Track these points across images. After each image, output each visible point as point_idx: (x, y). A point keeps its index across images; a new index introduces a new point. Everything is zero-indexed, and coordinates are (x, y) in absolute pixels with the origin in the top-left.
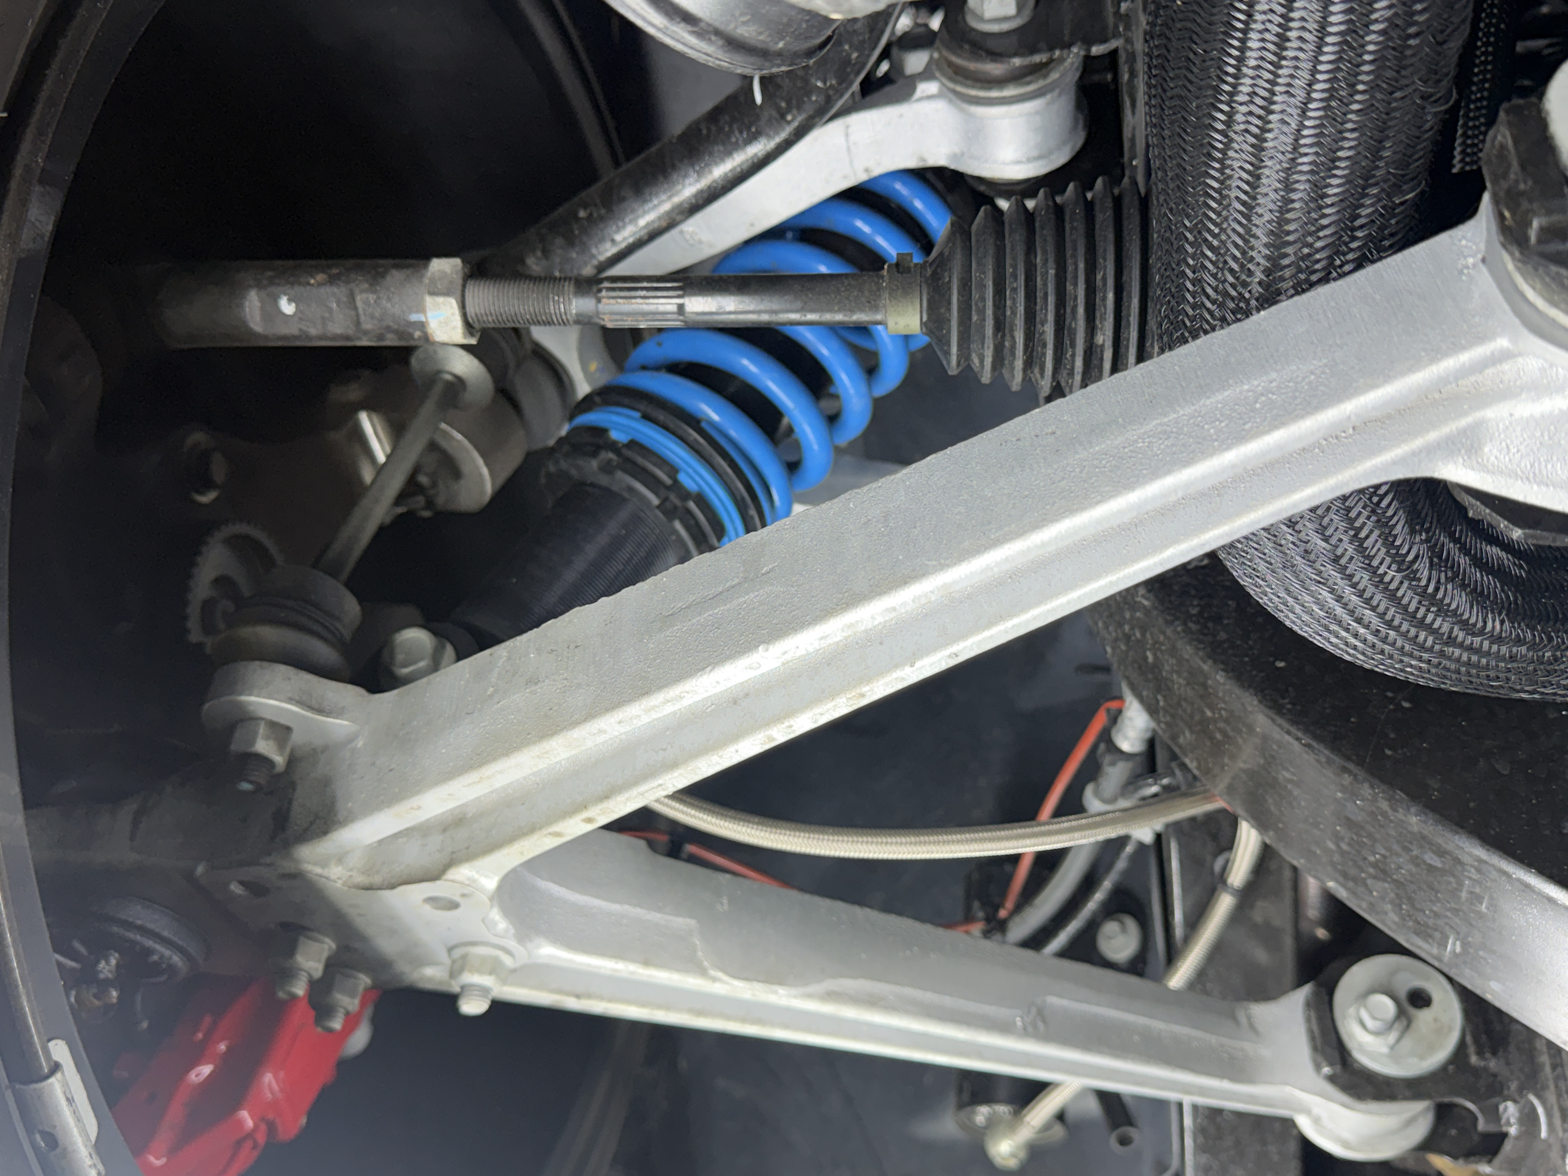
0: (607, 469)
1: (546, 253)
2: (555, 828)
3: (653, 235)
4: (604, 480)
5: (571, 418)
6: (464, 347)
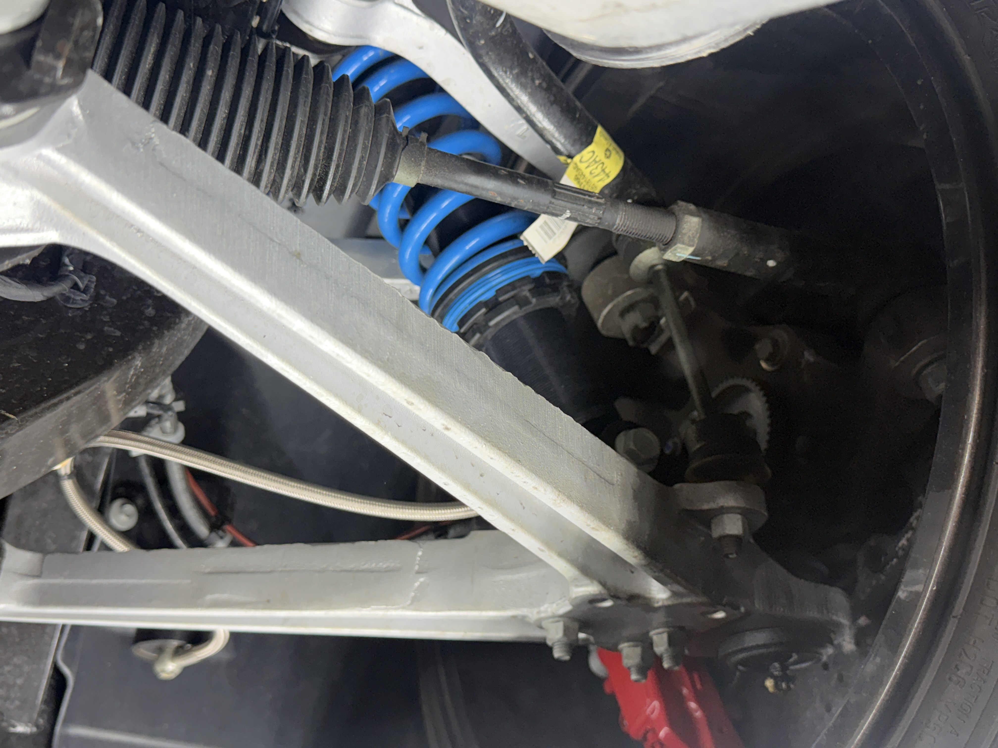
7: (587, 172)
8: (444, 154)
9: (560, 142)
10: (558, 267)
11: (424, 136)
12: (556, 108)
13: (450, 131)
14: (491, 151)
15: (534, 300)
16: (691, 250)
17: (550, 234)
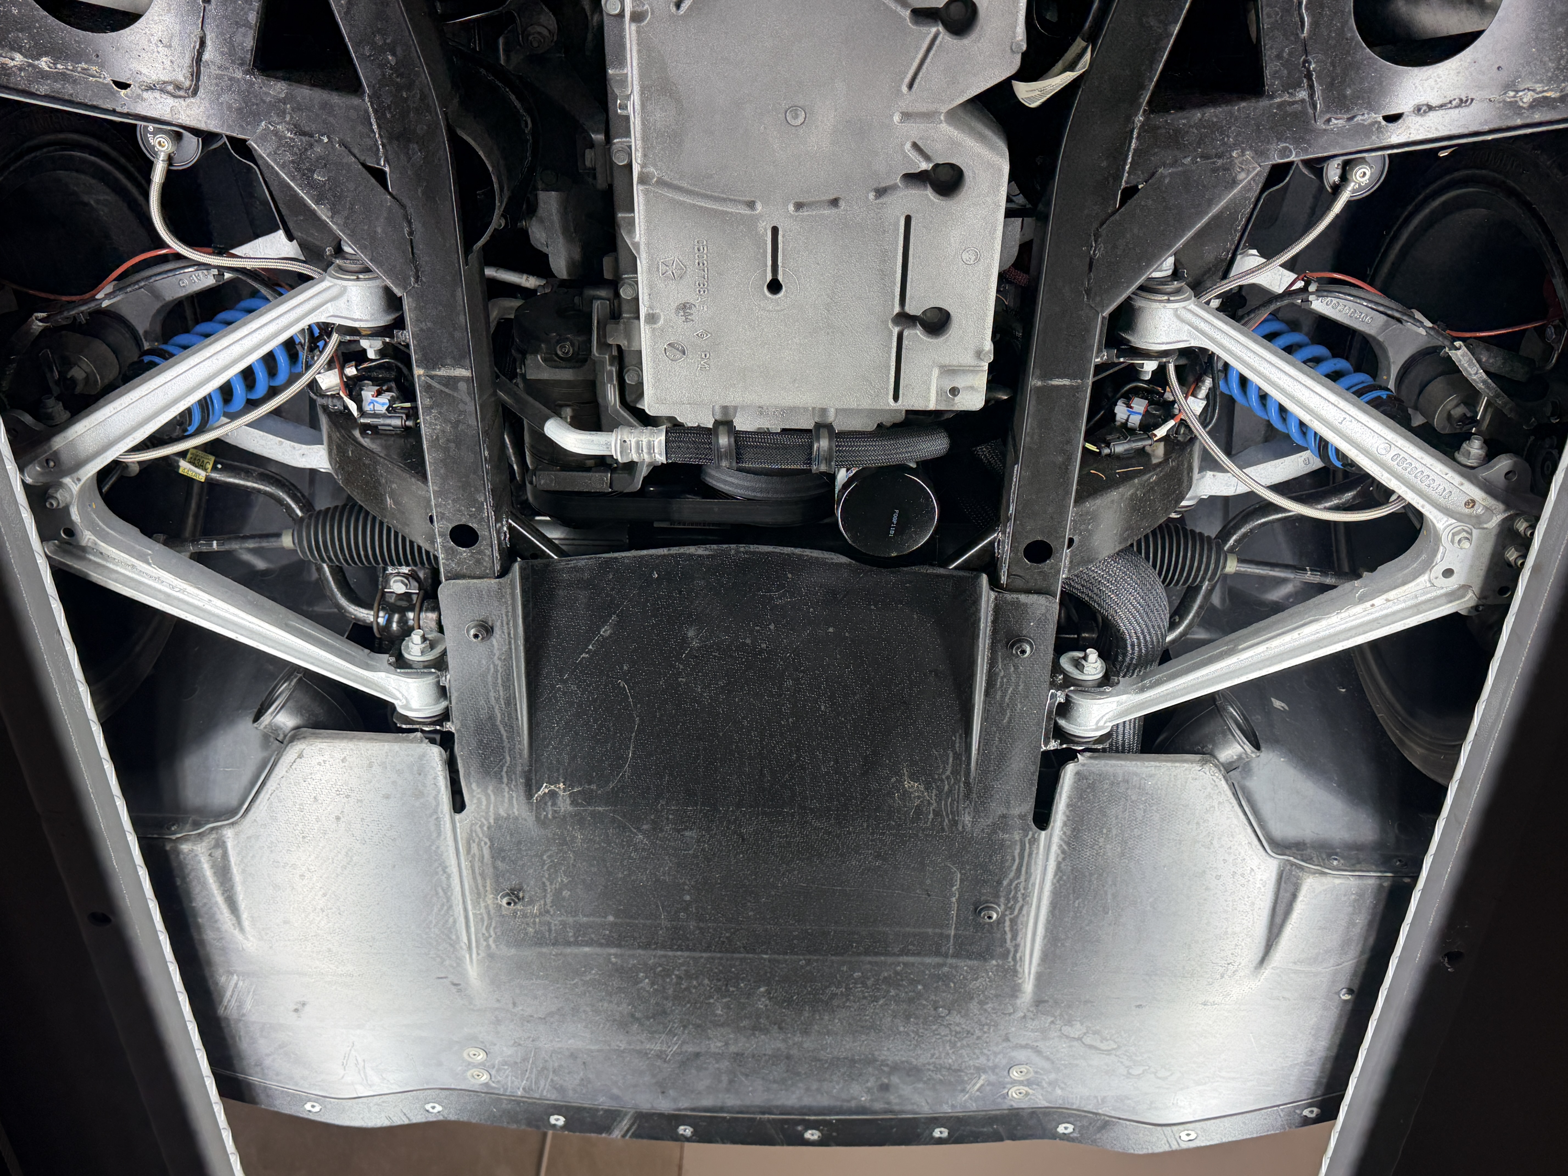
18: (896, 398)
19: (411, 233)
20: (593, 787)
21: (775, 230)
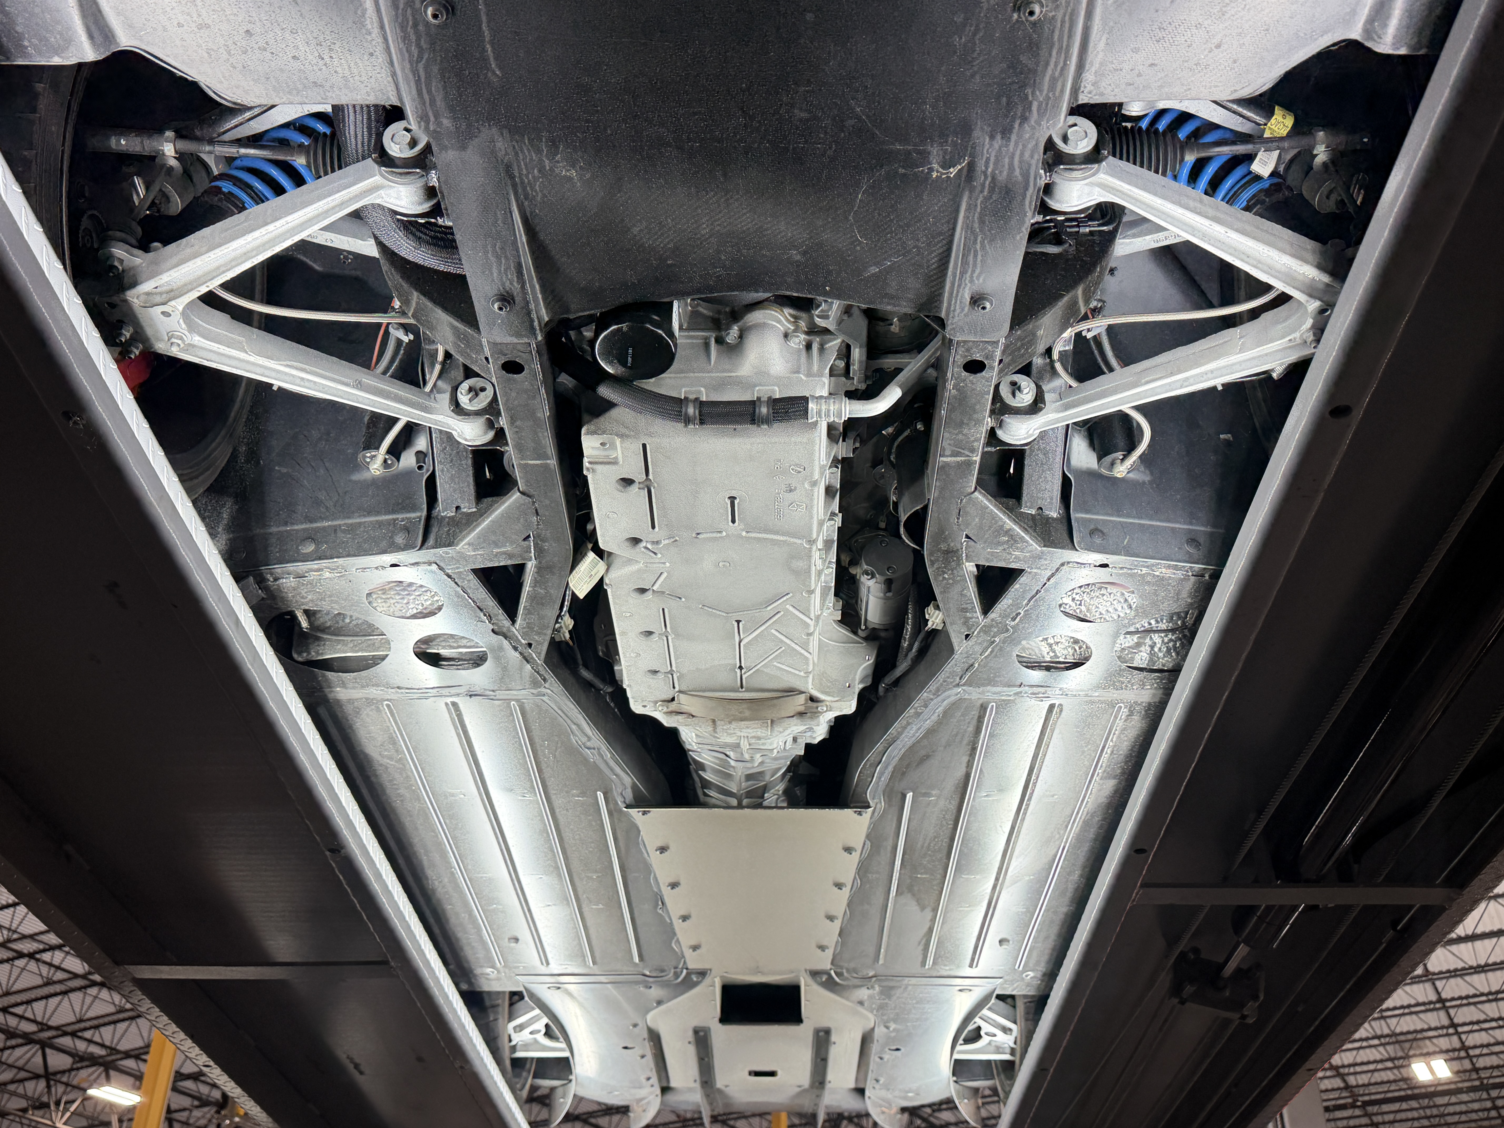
0: (220, 200)
1: (202, 129)
2: (199, 289)
3: (236, 126)
4: (220, 204)
5: (211, 182)
6: (175, 158)
7: (1276, 129)
8: (1208, 143)
9: (1258, 119)
10: (1276, 180)
11: (1193, 139)
12: (1252, 106)
13: (1205, 134)
14: (1228, 135)
15: (1267, 200)
16: (1324, 146)
17: (1265, 164)
18: (644, 446)
19: (958, 519)
20: (901, 171)
21: (733, 521)
